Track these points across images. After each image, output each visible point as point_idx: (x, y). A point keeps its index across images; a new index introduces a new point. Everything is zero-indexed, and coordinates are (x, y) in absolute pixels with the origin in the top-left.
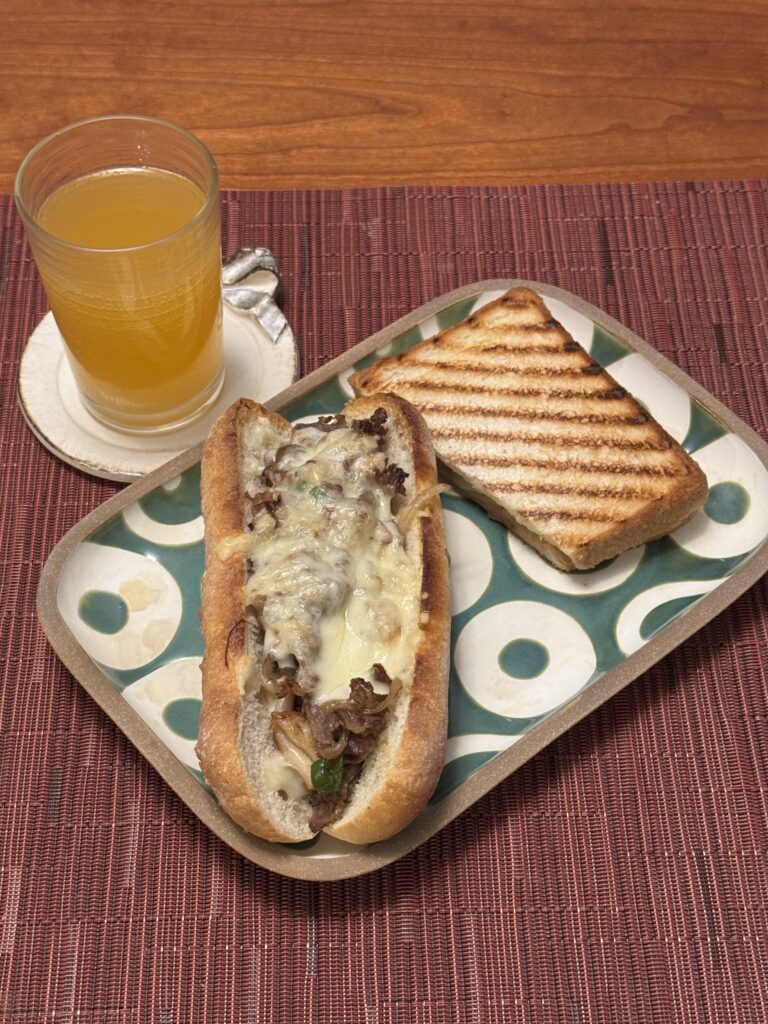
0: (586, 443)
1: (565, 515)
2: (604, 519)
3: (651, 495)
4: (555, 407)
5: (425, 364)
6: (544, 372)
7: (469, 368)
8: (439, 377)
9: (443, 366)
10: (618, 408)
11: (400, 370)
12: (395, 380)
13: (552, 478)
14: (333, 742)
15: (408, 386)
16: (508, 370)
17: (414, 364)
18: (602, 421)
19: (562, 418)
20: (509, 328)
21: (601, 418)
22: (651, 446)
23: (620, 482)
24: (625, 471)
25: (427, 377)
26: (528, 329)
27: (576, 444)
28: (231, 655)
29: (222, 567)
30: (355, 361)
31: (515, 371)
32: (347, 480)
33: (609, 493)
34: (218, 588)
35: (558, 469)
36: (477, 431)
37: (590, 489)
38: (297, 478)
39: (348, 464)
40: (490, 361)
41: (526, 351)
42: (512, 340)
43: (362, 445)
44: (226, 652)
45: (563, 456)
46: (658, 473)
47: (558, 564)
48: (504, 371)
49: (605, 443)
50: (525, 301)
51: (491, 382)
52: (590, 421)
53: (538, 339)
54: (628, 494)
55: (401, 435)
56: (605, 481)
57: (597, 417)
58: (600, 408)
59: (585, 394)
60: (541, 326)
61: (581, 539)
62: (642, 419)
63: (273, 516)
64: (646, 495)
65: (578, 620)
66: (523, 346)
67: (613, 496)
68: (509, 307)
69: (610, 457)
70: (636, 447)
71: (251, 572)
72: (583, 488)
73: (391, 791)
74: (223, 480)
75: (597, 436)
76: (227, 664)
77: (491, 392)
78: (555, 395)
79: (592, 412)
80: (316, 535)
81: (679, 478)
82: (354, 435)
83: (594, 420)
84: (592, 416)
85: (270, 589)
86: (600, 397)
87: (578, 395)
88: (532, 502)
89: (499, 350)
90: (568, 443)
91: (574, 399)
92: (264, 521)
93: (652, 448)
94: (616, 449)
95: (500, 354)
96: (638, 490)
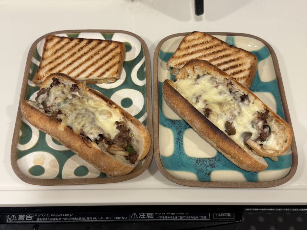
0: (96, 54)
1: (107, 70)
2: (115, 65)
3: (118, 53)
4: (82, 52)
5: (46, 65)
6: (72, 48)
7: (56, 59)
9: (50, 63)
10: (94, 43)
11: (43, 70)
12: (44, 73)
13: (97, 66)
14: (124, 143)
15: (48, 72)
17: (44, 67)
19: (85, 54)
20: (54, 46)
22: (108, 45)
23: (110, 56)
24: (108, 53)
25: (50, 67)
26: (58, 42)
29: (65, 132)
31: (66, 52)
32: (66, 96)
33: (110, 59)
34: (69, 137)
35: (96, 63)
36: (73, 69)
37: (106, 62)
38: (56, 104)
39: (63, 92)
40: (59, 54)
42: (58, 47)
43: (61, 86)
44: (87, 145)
45: (94, 60)
46: (114, 49)
47: (112, 82)
49: (99, 51)
50: (51, 38)
51: (64, 58)
52: (92, 50)
53: (63, 43)
54: (114, 57)
55: (63, 80)
56: (107, 58)
58: (91, 46)
59: (85, 45)
60: (60, 40)
61: (115, 72)
62: (100, 41)
63: (62, 114)
65: (127, 88)
66: (61, 46)
68: (49, 41)
70: (105, 48)
71: (71, 129)
72: (104, 62)
73: (146, 140)
74: (42, 117)
75: (96, 51)
76: (90, 147)
77: (66, 60)
78: (79, 50)
80: (75, 110)
81: (119, 46)
82: (57, 86)
85: (79, 127)
86: (88, 44)
87: (83, 47)
88: (99, 73)
89: (58, 51)
90: (92, 57)
94: (102, 51)
96: (115, 54)
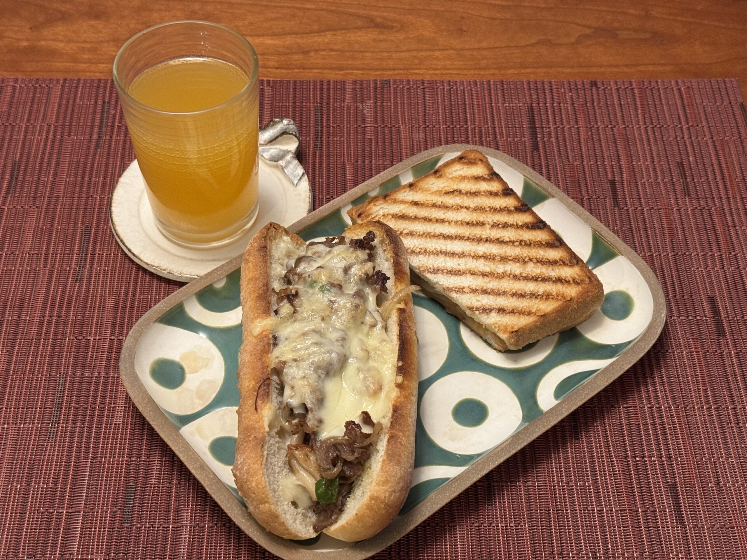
0: (517, 259)
1: (501, 311)
2: (529, 313)
3: (563, 297)
4: (496, 234)
5: (403, 202)
6: (488, 209)
7: (434, 205)
8: (413, 211)
9: (416, 204)
10: (540, 236)
11: (385, 206)
12: (381, 212)
13: (492, 284)
14: (332, 467)
15: (390, 217)
16: (462, 207)
17: (395, 201)
18: (528, 244)
19: (500, 242)
20: (463, 178)
21: (528, 242)
22: (564, 263)
23: (541, 288)
24: (545, 280)
25: (404, 211)
26: (477, 178)
27: (510, 260)
28: (259, 402)
29: (254, 340)
30: (353, 199)
31: (467, 208)
32: (346, 281)
33: (533, 295)
34: (251, 355)
35: (496, 278)
36: (439, 249)
37: (519, 292)
38: (310, 279)
39: (346, 270)
40: (450, 200)
41: (475, 194)
42: (465, 186)
43: (357, 256)
44: (256, 400)
45: (500, 268)
46: (568, 282)
47: (496, 346)
48: (459, 208)
49: (531, 260)
50: (475, 159)
51: (450, 215)
52: (520, 244)
53: (484, 186)
54: (547, 296)
55: (385, 250)
56: (530, 287)
57: (525, 241)
58: (528, 235)
59: (517, 225)
60: (486, 177)
61: (513, 328)
62: (557, 243)
63: (292, 305)
64: (560, 298)
65: (510, 386)
66: (473, 190)
67: (536, 298)
68: (464, 163)
69: (534, 270)
70: (553, 263)
71: (275, 345)
72: (514, 291)
73: (373, 502)
74: (257, 279)
75: (525, 255)
76: (256, 409)
77: (450, 222)
78: (495, 225)
79: (521, 238)
80: (323, 319)
81: (584, 286)
82: (351, 249)
83: (523, 244)
84: (521, 241)
85: (289, 357)
86: (528, 227)
87: (512, 225)
88: (478, 301)
89: (456, 193)
90: (504, 259)
91: (509, 229)
92: (286, 308)
93: (565, 264)
94: (538, 264)
95: (456, 196)
96: (554, 293)
